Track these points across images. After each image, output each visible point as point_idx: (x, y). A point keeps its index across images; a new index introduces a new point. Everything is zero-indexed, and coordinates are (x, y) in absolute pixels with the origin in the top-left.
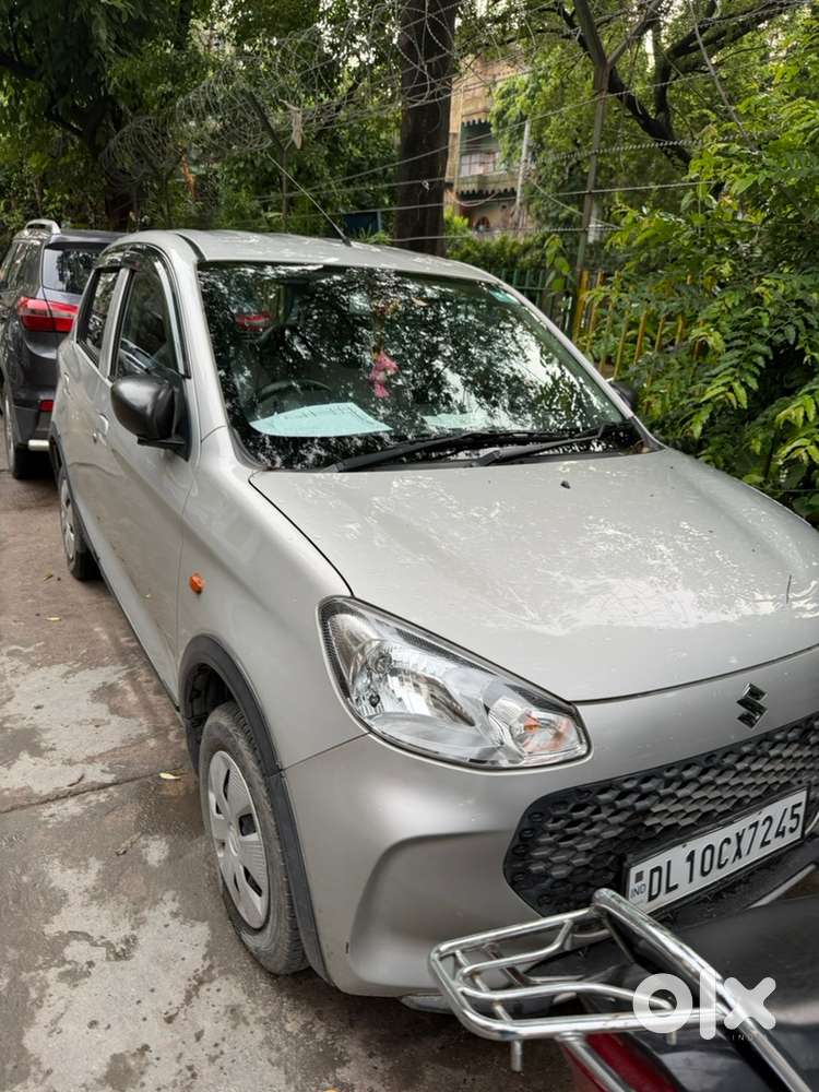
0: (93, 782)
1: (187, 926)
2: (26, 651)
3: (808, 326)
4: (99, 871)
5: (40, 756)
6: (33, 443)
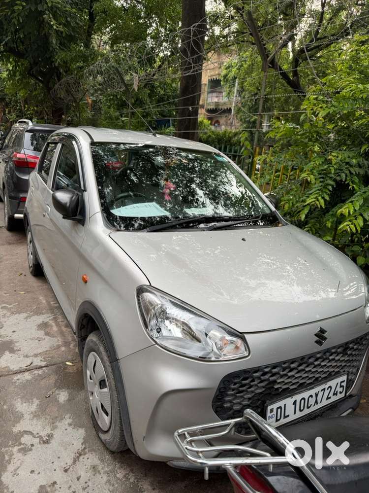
0: (36, 365)
1: (75, 430)
2: (9, 307)
3: (351, 173)
4: (38, 405)
5: (14, 353)
6: (16, 215)
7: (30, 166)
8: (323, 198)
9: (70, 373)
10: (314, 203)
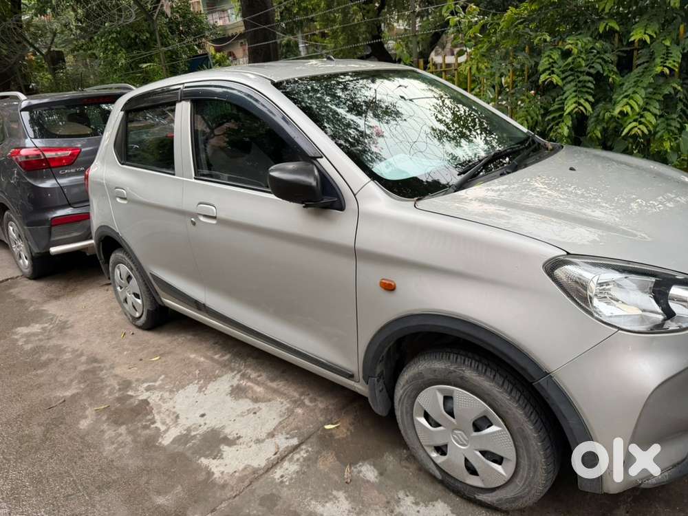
0: (287, 447)
1: (431, 507)
2: (157, 384)
3: (606, 62)
4: (346, 497)
5: (236, 444)
6: (53, 250)
7: (52, 165)
8: (587, 100)
9: (343, 439)
10: (576, 109)
